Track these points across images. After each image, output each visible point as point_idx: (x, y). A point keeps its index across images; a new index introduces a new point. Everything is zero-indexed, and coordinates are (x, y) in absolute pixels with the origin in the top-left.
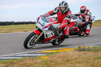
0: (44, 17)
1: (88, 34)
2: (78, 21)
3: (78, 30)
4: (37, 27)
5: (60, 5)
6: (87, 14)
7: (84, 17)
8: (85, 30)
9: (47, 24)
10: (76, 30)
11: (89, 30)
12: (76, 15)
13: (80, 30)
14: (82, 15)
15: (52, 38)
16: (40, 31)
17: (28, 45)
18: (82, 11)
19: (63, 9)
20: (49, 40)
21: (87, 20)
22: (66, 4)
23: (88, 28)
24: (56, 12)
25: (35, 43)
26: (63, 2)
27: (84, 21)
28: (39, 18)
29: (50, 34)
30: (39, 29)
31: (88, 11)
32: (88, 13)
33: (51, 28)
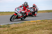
1: (35, 16)
3: (32, 14)
5: (24, 3)
6: (35, 7)
7: (34, 9)
8: (34, 14)
9: (19, 11)
11: (36, 14)
12: (31, 8)
13: (33, 14)
15: (21, 16)
16: (16, 14)
17: (12, 20)
19: (26, 5)
20: (20, 17)
21: (36, 10)
22: (27, 3)
23: (36, 13)
24: (23, 6)
25: (15, 19)
26: (26, 2)
27: (34, 10)
28: (16, 9)
29: (20, 15)
30: (16, 13)
31: (36, 6)
32: (36, 7)
33: (21, 13)
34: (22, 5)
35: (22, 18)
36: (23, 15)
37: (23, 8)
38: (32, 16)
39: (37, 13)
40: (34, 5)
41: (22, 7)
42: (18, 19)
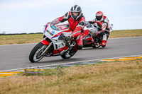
0: (53, 24)
2: (93, 29)
3: (93, 40)
4: (45, 36)
5: (72, 9)
6: (103, 21)
7: (100, 25)
8: (101, 41)
9: (56, 32)
10: (90, 40)
11: (106, 42)
13: (95, 40)
14: (98, 23)
17: (35, 58)
18: (98, 18)
19: (75, 15)
20: (59, 51)
22: (79, 9)
24: (67, 18)
25: (43, 56)
26: (75, 7)
27: (99, 30)
28: (47, 26)
29: (60, 44)
30: (47, 39)
32: (105, 21)
33: (62, 37)
34: (66, 15)
35: (65, 53)
36: (67, 46)
37: (67, 22)
38: (94, 47)
39: (108, 37)
40: (98, 15)
41: (66, 20)
42: (52, 55)
